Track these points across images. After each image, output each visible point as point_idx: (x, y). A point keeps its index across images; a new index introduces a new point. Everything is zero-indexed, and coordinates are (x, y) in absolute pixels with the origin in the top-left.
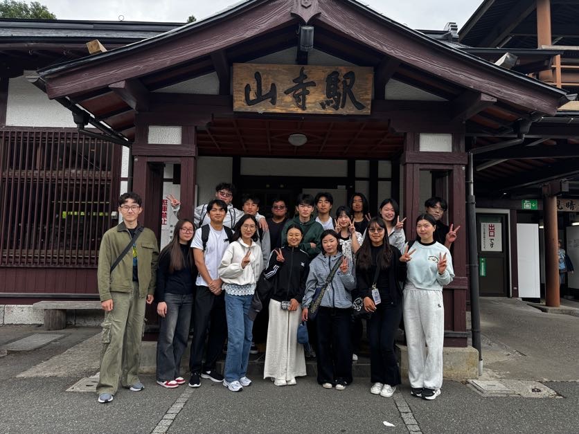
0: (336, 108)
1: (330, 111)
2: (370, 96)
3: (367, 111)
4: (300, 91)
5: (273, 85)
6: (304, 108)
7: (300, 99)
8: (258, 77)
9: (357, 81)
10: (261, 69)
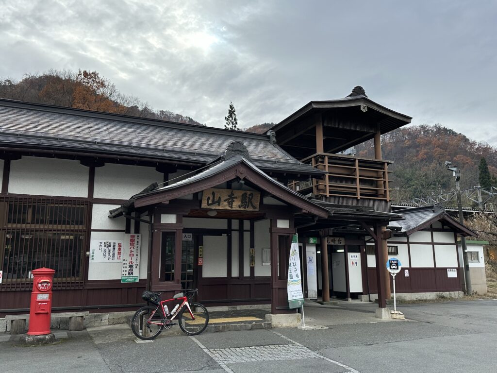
0: (245, 208)
1: (242, 209)
2: (258, 204)
3: (257, 210)
4: (231, 200)
5: (220, 197)
6: (231, 207)
7: (230, 204)
8: (213, 194)
9: (254, 197)
10: (215, 190)
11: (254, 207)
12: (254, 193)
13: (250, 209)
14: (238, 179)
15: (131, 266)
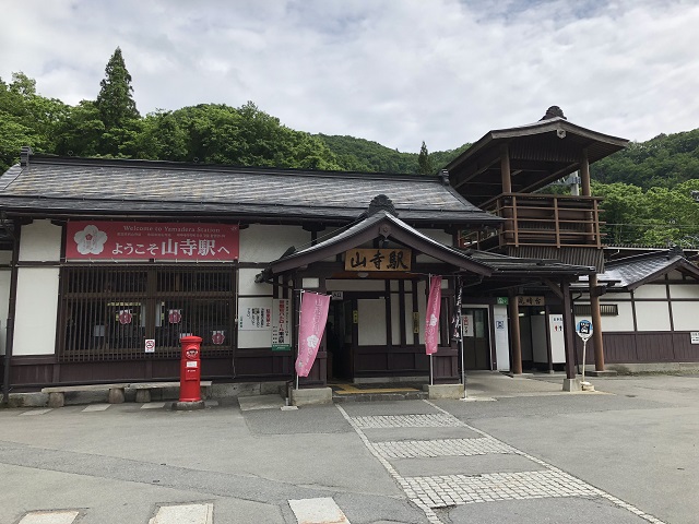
0: (394, 268)
1: (391, 269)
2: (410, 263)
3: (409, 270)
4: (377, 260)
5: (365, 258)
6: (379, 268)
7: (377, 265)
8: (358, 254)
9: (404, 256)
10: (359, 250)
11: (405, 267)
12: (404, 251)
13: (400, 269)
14: (381, 237)
15: (281, 333)
